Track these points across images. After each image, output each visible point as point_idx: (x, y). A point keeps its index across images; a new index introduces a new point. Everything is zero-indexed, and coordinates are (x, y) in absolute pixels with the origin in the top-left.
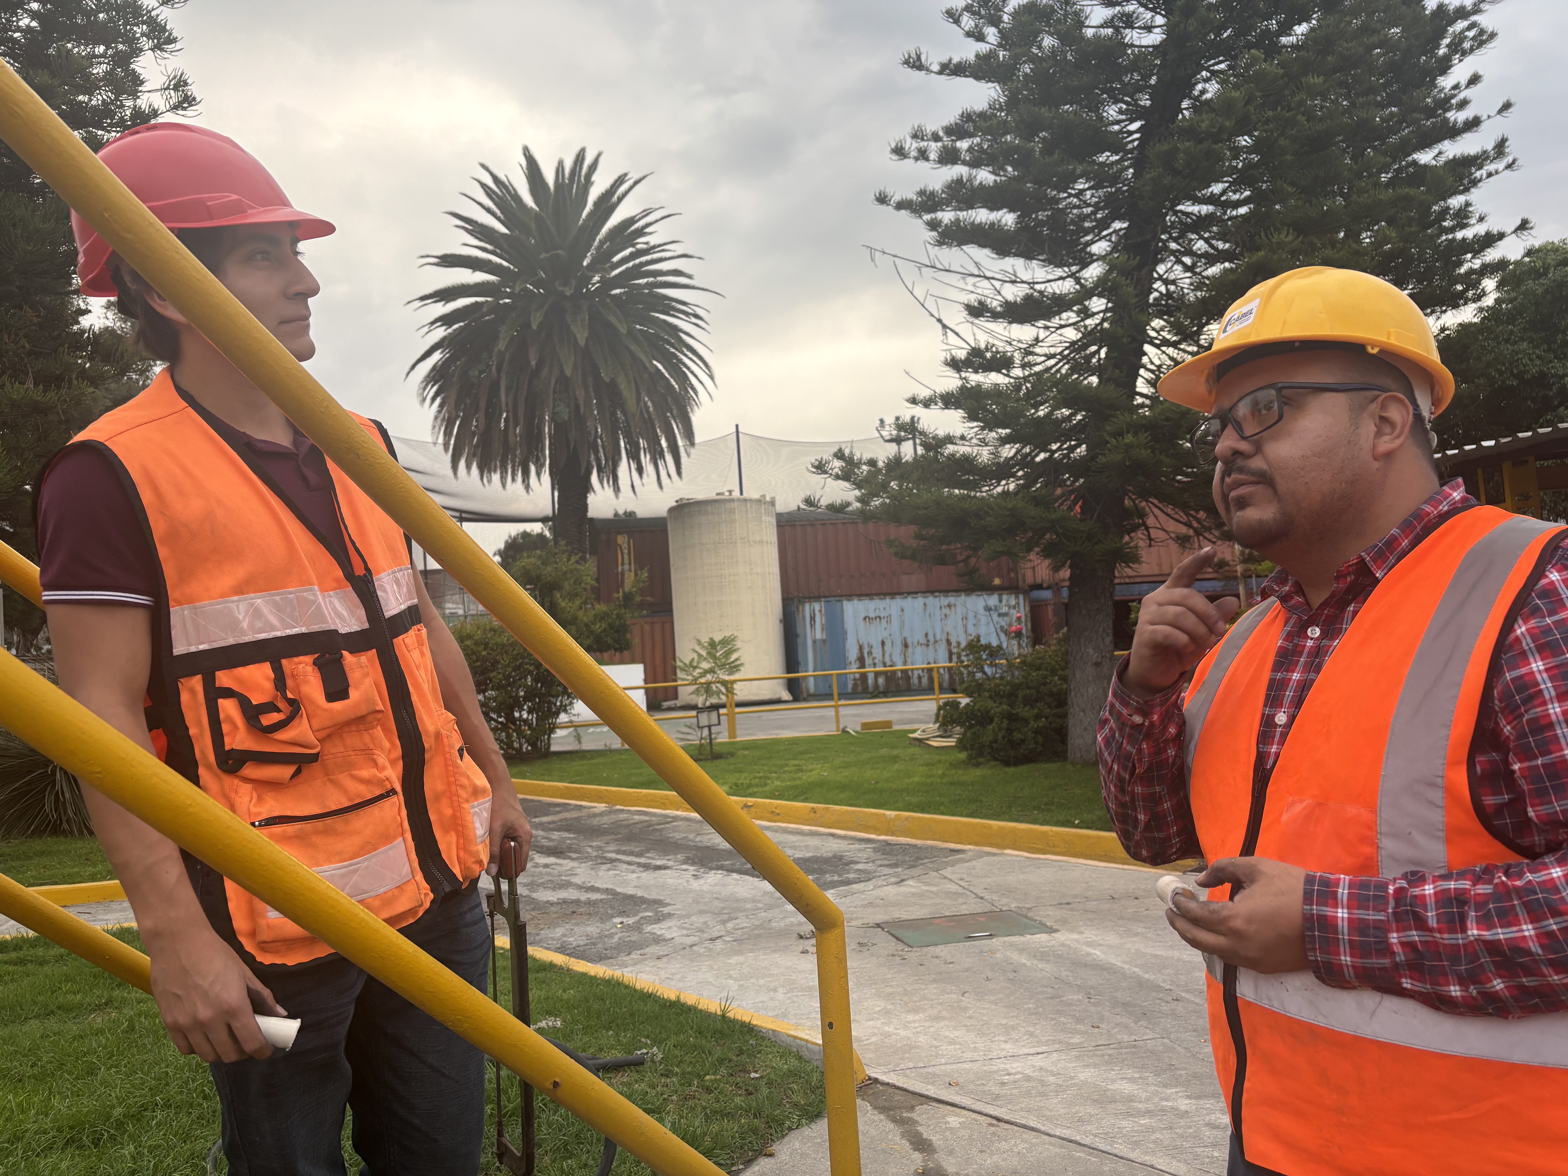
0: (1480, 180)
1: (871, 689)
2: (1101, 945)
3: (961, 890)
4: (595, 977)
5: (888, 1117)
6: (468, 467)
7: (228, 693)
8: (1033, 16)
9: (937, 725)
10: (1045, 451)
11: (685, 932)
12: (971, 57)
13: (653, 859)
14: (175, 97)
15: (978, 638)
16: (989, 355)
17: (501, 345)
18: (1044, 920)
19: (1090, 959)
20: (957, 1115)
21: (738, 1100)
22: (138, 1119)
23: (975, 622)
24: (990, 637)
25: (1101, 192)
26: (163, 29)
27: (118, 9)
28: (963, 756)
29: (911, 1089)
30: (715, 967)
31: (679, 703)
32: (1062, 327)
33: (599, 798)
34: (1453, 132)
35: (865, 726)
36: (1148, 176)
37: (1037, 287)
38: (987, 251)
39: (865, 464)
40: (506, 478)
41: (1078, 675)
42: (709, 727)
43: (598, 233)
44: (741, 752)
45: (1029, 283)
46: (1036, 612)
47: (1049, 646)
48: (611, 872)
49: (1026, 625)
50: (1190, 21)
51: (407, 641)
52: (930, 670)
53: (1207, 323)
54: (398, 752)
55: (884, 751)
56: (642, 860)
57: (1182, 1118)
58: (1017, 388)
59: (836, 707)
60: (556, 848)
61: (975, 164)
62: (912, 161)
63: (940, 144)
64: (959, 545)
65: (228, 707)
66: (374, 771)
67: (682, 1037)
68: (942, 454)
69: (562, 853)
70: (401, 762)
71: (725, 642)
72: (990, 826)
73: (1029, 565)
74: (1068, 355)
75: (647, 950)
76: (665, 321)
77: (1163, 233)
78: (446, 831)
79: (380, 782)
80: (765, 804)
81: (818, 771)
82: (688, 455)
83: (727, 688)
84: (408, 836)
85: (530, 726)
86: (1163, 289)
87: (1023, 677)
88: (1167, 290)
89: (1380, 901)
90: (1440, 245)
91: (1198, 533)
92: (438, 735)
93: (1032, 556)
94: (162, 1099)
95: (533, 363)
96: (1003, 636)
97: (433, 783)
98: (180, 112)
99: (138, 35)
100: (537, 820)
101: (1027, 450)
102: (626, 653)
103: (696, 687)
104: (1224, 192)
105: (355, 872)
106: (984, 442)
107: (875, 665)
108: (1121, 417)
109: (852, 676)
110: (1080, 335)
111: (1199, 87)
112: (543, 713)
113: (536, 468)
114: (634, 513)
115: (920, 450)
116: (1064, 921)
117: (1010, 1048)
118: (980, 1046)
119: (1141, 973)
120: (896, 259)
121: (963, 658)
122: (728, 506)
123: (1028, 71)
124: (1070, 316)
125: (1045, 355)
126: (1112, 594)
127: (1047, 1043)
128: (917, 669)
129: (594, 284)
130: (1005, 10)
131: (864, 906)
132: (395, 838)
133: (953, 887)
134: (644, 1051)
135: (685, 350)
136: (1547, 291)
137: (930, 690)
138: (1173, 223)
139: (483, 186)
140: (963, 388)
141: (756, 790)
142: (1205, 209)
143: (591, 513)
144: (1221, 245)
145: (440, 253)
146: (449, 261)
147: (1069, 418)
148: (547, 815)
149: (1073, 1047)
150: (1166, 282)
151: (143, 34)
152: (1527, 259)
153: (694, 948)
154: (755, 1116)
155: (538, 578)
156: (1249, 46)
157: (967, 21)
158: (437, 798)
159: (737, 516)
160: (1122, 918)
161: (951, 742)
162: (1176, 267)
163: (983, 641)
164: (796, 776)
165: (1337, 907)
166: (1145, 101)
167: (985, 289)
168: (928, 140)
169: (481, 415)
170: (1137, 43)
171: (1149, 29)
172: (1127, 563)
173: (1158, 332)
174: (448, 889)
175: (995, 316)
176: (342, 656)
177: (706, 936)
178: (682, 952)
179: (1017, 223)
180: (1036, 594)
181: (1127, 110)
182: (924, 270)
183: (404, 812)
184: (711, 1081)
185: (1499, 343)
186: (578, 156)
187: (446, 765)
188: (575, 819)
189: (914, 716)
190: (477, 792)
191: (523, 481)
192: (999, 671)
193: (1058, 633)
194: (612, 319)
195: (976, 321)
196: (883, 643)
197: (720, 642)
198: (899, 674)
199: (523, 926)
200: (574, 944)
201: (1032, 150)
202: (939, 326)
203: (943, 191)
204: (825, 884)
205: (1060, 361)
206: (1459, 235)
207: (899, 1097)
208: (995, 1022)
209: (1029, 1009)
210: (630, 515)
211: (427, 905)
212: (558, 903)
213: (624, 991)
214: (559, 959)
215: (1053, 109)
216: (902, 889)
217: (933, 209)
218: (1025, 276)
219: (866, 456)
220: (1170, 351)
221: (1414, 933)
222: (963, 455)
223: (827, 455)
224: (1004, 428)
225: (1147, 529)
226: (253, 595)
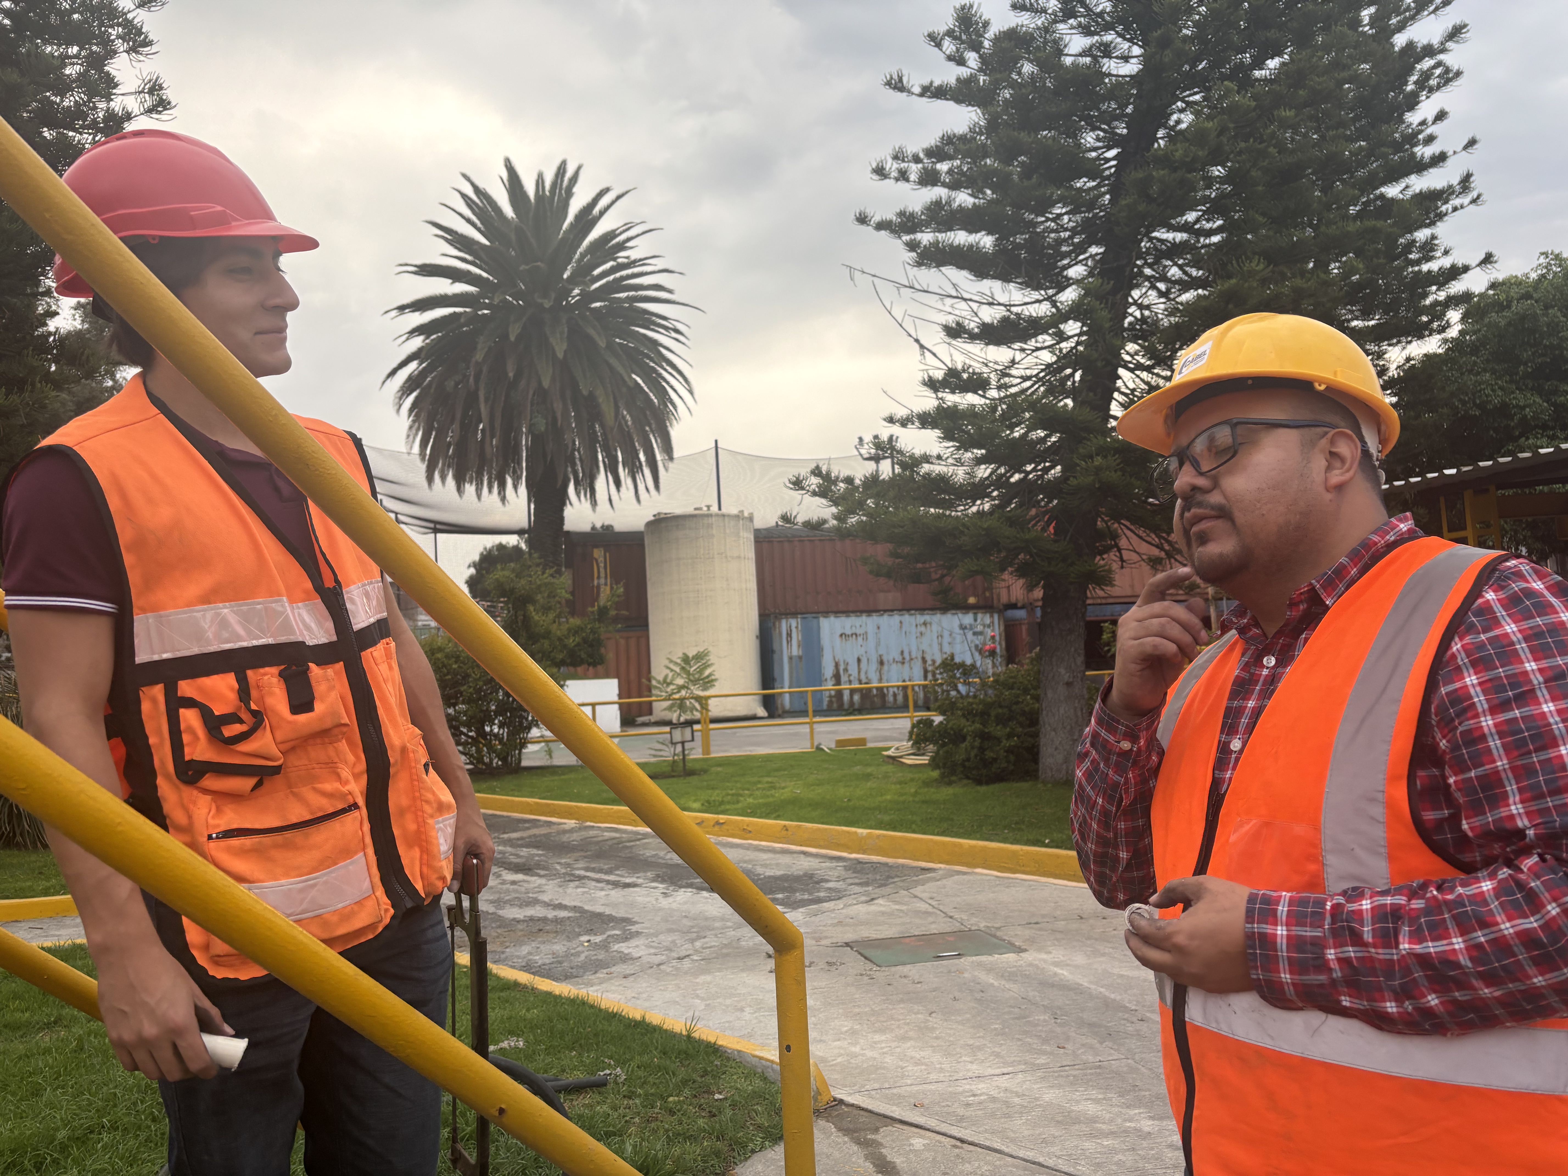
0: (1446, 214)
1: (846, 706)
2: (1068, 965)
3: (930, 909)
4: (560, 996)
5: (852, 1139)
6: (443, 478)
7: (190, 703)
8: (1013, 43)
9: (910, 743)
10: (1020, 472)
11: (652, 951)
12: (953, 81)
13: (622, 876)
14: (149, 101)
15: (952, 656)
16: (965, 376)
17: (479, 356)
18: (1013, 940)
19: (1057, 979)
20: (921, 1137)
21: (701, 1122)
22: (83, 1142)
23: (950, 640)
24: (965, 655)
25: (1078, 217)
26: (139, 32)
27: (92, 9)
28: (936, 774)
29: (876, 1110)
30: (682, 986)
31: (653, 718)
32: (1037, 349)
33: (568, 814)
34: (1420, 167)
35: (840, 743)
36: (1124, 202)
37: (1014, 309)
38: (965, 273)
39: (842, 481)
40: (481, 489)
41: (1050, 694)
42: (683, 743)
43: (579, 247)
44: (714, 769)
45: (1006, 306)
46: (1010, 631)
47: (1022, 665)
48: (579, 890)
49: (1000, 644)
50: (1166, 52)
51: (375, 654)
52: (905, 688)
53: (1181, 348)
54: (362, 766)
55: (857, 769)
56: (612, 878)
57: (1144, 1139)
58: (994, 409)
59: (811, 724)
60: (524, 864)
61: (954, 186)
62: (892, 181)
63: (920, 166)
64: (934, 564)
65: (189, 717)
66: (337, 785)
67: (646, 1058)
68: (918, 474)
69: (530, 869)
70: (365, 776)
71: (699, 657)
72: (961, 845)
73: (1003, 584)
74: (1044, 377)
75: (613, 969)
76: (644, 336)
77: (1137, 259)
78: (410, 846)
79: (343, 796)
80: (736, 821)
81: (791, 789)
82: (666, 469)
83: (701, 704)
84: (370, 851)
85: (501, 741)
86: (1138, 314)
87: (996, 695)
88: (1142, 314)
89: (1317, 919)
90: (1406, 277)
91: (1169, 555)
92: (404, 750)
93: (1006, 576)
94: (109, 1121)
95: (511, 375)
96: (977, 656)
97: (397, 797)
98: (154, 116)
99: (112, 37)
100: (505, 836)
101: (1002, 470)
102: (599, 667)
103: (670, 702)
104: (1198, 220)
105: (313, 886)
106: (959, 462)
107: (850, 682)
108: (1095, 441)
109: (827, 693)
110: (1054, 359)
111: (1175, 117)
112: (515, 727)
113: (513, 480)
114: (612, 526)
115: (897, 469)
116: (1032, 941)
117: (975, 1069)
118: (946, 1066)
119: (1107, 994)
120: (875, 279)
121: (938, 676)
122: (706, 521)
123: (1008, 96)
124: (1046, 339)
125: (1021, 377)
126: (1084, 615)
127: (1012, 1064)
128: (893, 687)
129: (574, 297)
130: (986, 36)
131: (834, 925)
132: (356, 853)
133: (923, 906)
134: (608, 1072)
135: (664, 364)
136: (1509, 324)
137: (904, 707)
138: (1148, 249)
139: (464, 196)
140: (939, 408)
141: (728, 807)
142: (1180, 237)
143: (569, 525)
144: (1194, 272)
145: (419, 262)
146: (428, 270)
147: (1043, 440)
148: (515, 831)
149: (1039, 1067)
150: (1141, 307)
151: (119, 37)
152: (1491, 292)
153: (662, 967)
154: (718, 1139)
155: (512, 591)
156: (1223, 78)
157: (949, 46)
158: (402, 812)
159: (714, 532)
160: (1088, 938)
161: (924, 760)
162: (1150, 292)
163: (957, 660)
164: (769, 793)
165: (1276, 925)
166: (1122, 130)
167: (962, 310)
168: (909, 161)
169: (456, 426)
170: (1114, 72)
171: (1126, 59)
172: (1099, 585)
173: (1132, 356)
174: (409, 904)
175: (973, 337)
176: (308, 668)
177: (675, 955)
178: (650, 971)
179: (995, 246)
180: (1011, 613)
181: (1105, 137)
182: (903, 290)
183: (367, 827)
184: (674, 1102)
185: (1462, 374)
186: (559, 169)
187: (412, 780)
188: (544, 835)
189: (887, 734)
190: (441, 808)
191: (499, 493)
192: (972, 690)
193: (1031, 652)
194: (591, 332)
195: (954, 342)
196: (859, 660)
197: (693, 658)
198: (875, 692)
199: (484, 943)
200: (540, 962)
201: (1010, 174)
202: (917, 346)
203: (922, 213)
204: (795, 902)
205: (1035, 383)
206: (1425, 267)
207: (864, 1118)
208: (962, 1042)
209: (996, 1029)
210: (608, 529)
211: (387, 920)
212: (524, 921)
213: (589, 1011)
214: (523, 978)
215: (1033, 135)
216: (873, 908)
217: (912, 230)
218: (1002, 298)
219: (844, 473)
220: (1144, 375)
221: (1351, 949)
222: (939, 475)
223: (804, 471)
224: (980, 448)
225: (1119, 550)
226: (221, 605)
